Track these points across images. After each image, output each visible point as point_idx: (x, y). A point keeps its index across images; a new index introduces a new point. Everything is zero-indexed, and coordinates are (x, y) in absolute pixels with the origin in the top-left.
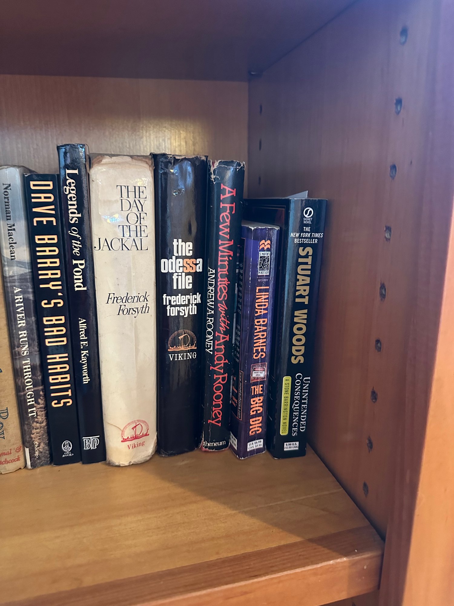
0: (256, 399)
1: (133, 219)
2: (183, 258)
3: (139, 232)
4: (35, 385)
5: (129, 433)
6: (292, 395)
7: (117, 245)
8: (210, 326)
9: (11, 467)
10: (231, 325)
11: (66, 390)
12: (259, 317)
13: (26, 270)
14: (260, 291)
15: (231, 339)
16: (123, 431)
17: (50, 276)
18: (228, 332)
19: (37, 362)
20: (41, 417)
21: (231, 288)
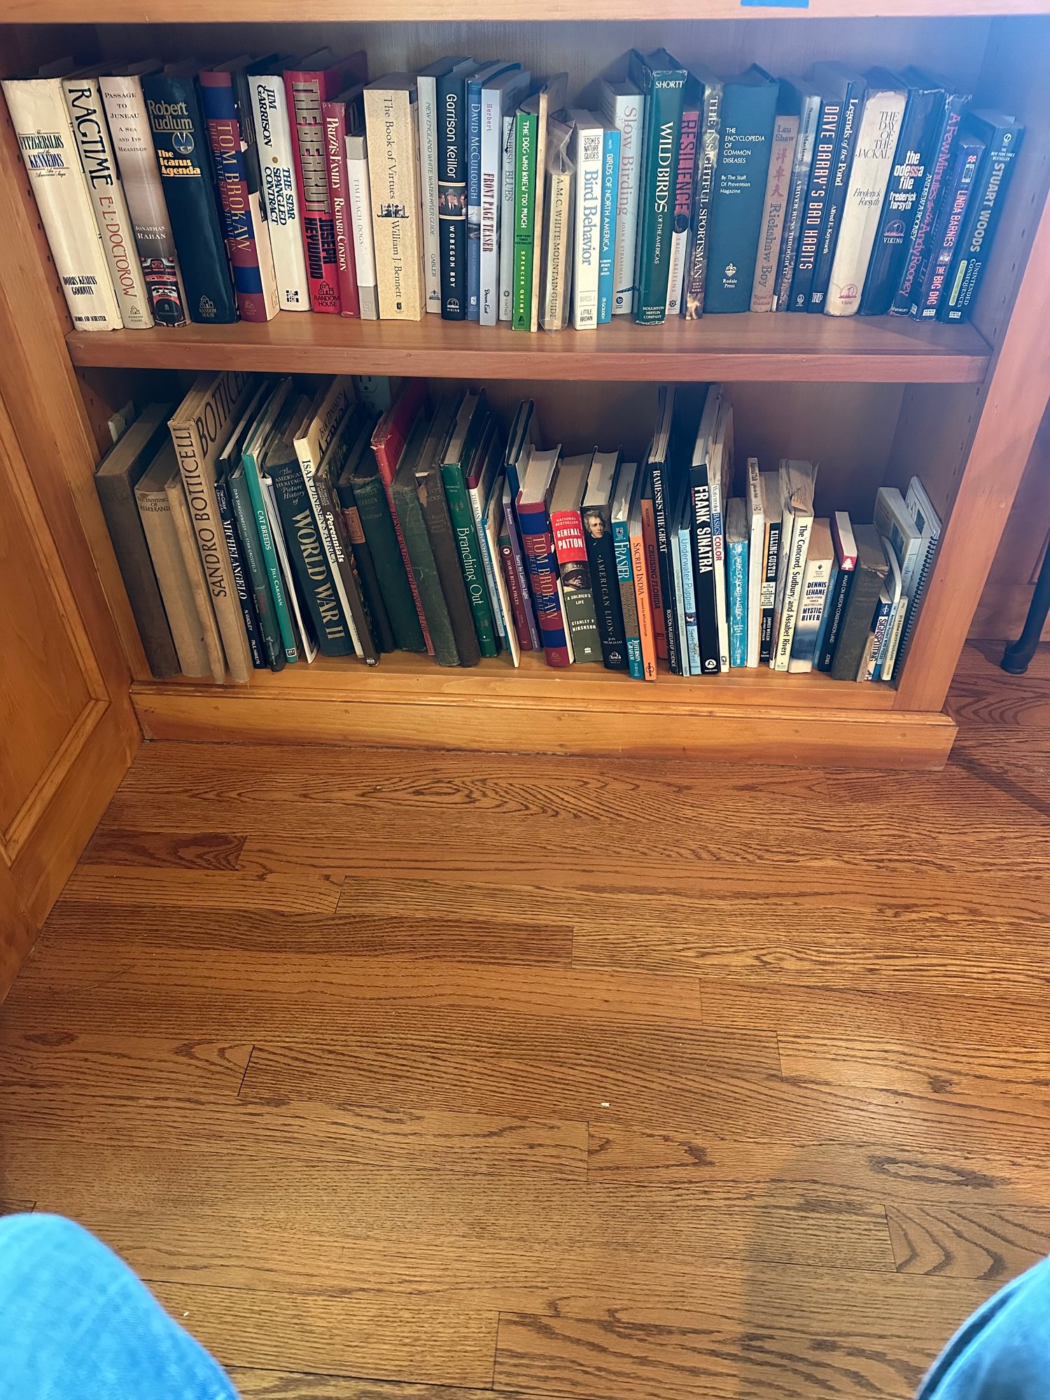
0: (939, 277)
1: (885, 135)
2: (911, 165)
3: (886, 144)
4: (792, 252)
5: (845, 293)
6: (965, 275)
7: (870, 154)
8: (918, 219)
9: (764, 308)
10: (933, 219)
11: (810, 257)
12: (955, 214)
13: (808, 169)
14: (960, 194)
15: (931, 230)
16: (842, 290)
17: (821, 174)
18: (930, 224)
19: (797, 235)
20: (789, 276)
21: (940, 190)
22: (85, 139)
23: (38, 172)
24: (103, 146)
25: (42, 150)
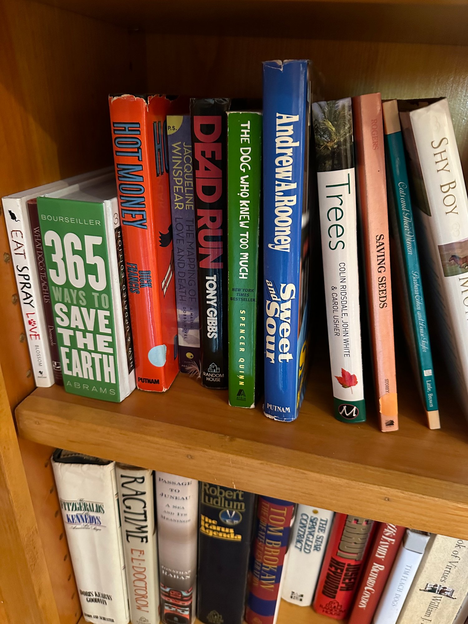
22: (128, 510)
23: (74, 526)
24: (146, 517)
25: (82, 512)
